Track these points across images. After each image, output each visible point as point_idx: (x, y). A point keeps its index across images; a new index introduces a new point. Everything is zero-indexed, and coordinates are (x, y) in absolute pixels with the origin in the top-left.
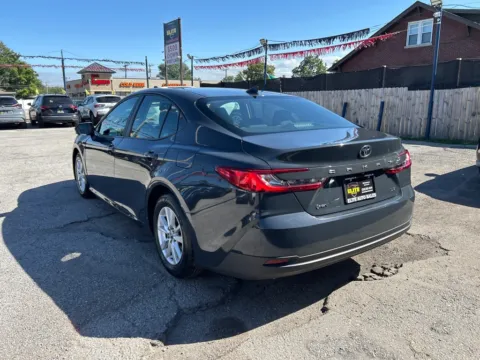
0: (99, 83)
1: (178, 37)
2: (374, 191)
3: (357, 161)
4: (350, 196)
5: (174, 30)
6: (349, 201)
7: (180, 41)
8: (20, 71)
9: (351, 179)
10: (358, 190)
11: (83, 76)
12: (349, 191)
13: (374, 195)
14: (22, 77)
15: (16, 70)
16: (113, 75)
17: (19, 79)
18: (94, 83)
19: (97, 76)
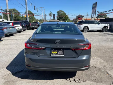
0: (80, 19)
1: (96, 7)
2: (64, 54)
3: (55, 44)
4: (53, 54)
5: (95, 5)
6: (51, 55)
7: (96, 8)
8: (66, 17)
9: (54, 49)
10: (56, 52)
11: (77, 18)
12: (53, 52)
13: (63, 55)
14: (66, 18)
15: (65, 17)
16: (83, 17)
17: (65, 19)
18: (79, 19)
19: (80, 18)
